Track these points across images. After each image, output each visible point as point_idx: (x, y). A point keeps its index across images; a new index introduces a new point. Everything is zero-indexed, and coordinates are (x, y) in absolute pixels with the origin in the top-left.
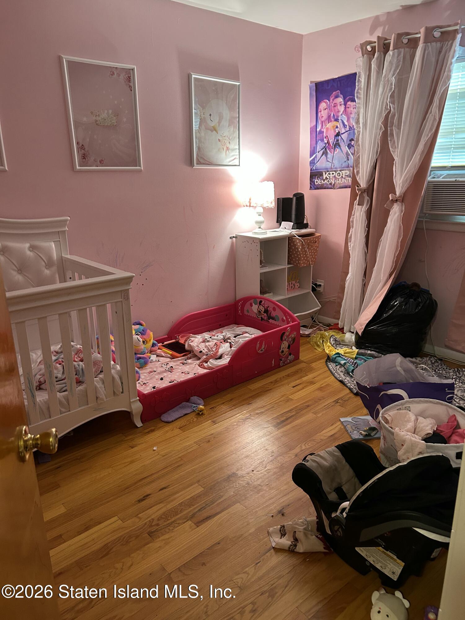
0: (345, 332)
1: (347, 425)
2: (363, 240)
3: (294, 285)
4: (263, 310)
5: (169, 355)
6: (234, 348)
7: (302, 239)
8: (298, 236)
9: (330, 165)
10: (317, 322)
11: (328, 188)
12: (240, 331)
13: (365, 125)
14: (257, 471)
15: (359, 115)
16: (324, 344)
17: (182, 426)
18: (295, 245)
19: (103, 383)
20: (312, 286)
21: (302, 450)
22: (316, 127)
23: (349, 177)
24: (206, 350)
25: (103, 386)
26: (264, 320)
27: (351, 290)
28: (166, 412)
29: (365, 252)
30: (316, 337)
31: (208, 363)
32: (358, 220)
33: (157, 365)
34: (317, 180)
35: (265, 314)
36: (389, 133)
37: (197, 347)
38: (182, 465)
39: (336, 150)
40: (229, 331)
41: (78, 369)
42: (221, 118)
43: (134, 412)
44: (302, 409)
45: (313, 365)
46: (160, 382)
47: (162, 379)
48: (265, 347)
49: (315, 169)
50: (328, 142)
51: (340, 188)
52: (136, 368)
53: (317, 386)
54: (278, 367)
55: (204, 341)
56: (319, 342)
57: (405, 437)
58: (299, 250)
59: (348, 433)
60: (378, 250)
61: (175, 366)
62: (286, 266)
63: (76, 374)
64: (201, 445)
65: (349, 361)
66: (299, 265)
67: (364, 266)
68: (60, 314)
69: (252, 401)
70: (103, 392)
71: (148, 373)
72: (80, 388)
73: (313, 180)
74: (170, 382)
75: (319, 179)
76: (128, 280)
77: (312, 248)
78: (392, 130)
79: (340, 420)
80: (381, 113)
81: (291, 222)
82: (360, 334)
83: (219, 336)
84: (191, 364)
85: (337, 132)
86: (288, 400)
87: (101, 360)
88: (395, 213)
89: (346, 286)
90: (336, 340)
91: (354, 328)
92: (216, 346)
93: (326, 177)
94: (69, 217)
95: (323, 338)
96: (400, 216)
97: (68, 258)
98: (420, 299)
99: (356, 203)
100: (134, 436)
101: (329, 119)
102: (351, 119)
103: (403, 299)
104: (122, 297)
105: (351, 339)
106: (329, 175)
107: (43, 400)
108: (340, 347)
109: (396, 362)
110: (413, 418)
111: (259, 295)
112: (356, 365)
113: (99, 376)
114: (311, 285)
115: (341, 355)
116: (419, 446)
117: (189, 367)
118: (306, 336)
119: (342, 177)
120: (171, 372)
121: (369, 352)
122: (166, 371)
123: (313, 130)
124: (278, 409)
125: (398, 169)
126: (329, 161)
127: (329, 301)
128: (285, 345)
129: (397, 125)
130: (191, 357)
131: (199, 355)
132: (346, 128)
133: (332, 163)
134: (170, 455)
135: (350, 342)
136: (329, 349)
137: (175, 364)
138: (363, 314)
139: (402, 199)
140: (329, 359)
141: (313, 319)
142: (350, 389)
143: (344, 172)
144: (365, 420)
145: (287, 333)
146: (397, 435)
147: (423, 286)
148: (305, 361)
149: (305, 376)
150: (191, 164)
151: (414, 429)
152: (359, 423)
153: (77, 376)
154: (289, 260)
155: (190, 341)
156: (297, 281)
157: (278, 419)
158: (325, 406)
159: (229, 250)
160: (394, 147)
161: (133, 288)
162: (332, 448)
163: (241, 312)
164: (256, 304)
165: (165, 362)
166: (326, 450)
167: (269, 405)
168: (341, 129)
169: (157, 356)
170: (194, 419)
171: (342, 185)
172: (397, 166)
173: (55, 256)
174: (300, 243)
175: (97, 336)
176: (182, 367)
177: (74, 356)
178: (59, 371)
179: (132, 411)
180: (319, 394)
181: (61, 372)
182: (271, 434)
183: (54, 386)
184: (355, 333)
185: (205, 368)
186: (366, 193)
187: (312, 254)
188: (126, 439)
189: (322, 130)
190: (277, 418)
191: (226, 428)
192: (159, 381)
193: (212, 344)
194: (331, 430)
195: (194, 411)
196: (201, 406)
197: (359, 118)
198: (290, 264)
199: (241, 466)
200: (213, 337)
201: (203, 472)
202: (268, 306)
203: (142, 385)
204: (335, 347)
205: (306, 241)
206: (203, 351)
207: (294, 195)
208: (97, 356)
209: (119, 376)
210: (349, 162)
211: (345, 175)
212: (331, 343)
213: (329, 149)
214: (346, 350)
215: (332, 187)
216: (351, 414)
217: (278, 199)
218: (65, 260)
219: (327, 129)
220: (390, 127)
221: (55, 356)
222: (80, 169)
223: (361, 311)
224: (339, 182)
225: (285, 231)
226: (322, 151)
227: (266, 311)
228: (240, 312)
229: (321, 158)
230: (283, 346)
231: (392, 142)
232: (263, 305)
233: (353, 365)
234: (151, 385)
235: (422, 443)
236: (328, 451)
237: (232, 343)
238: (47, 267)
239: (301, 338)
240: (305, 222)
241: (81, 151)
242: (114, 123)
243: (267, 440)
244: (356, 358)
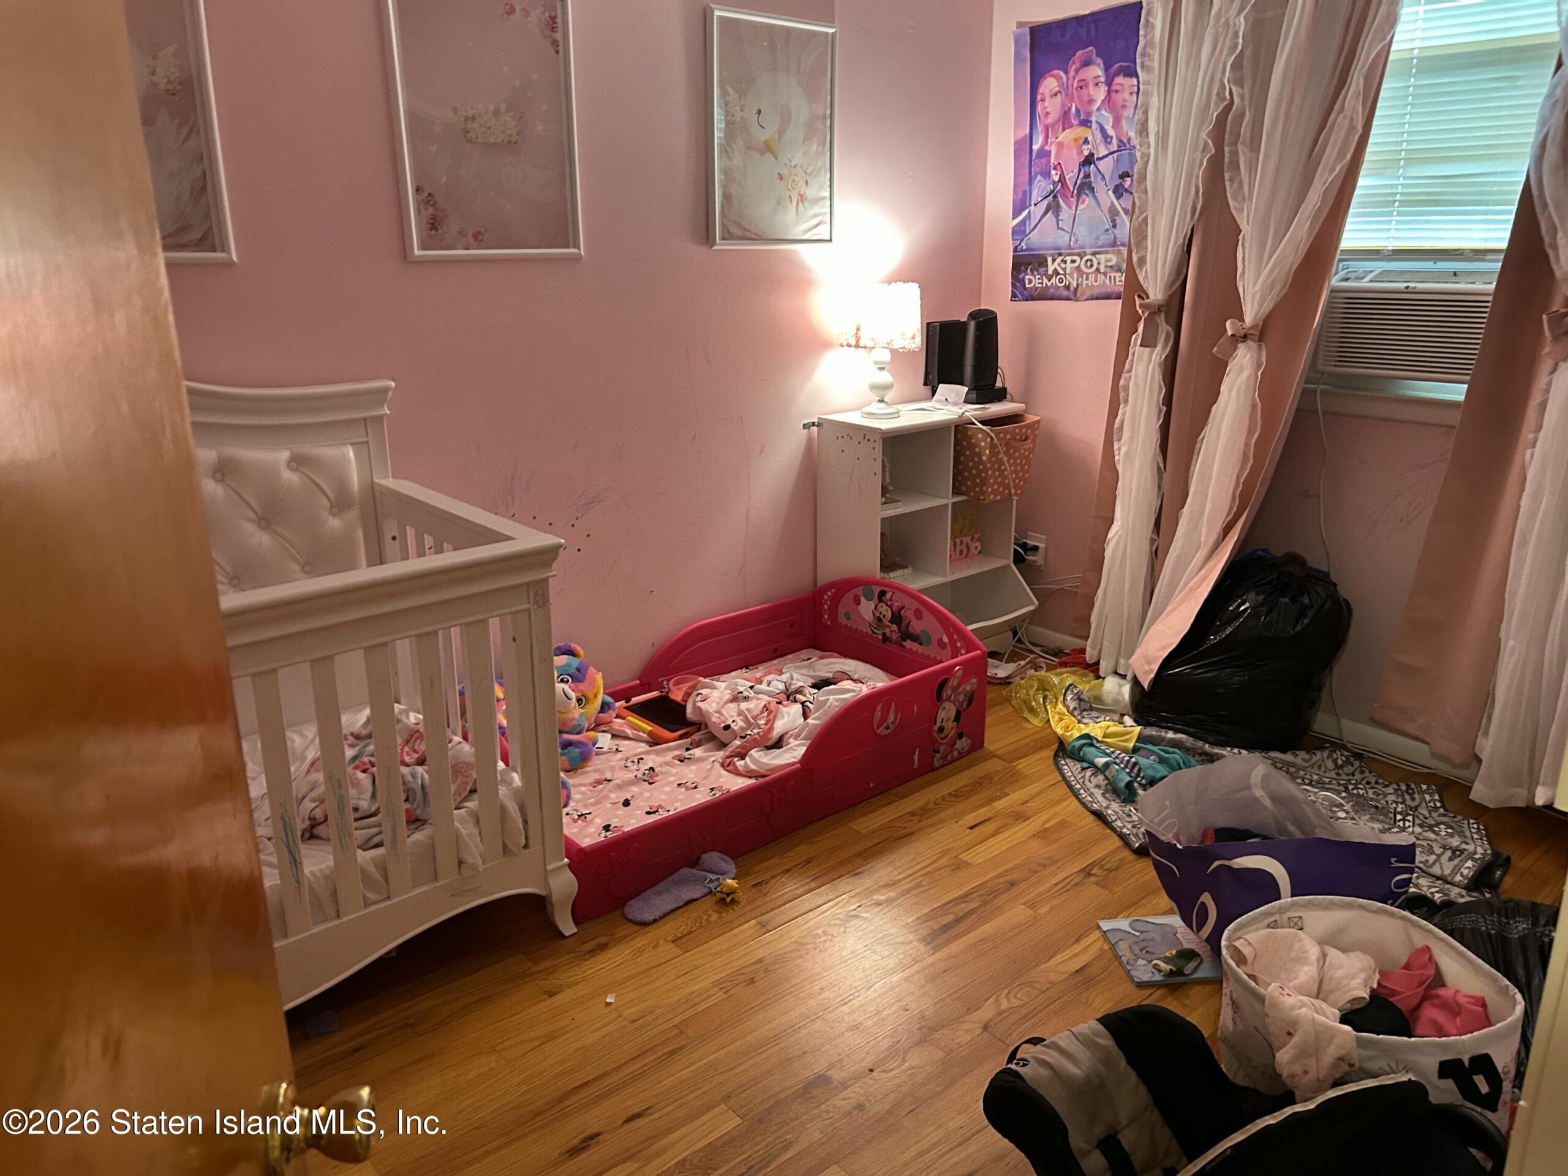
0: (1102, 674)
1: (1117, 942)
2: (1155, 437)
3: (967, 546)
4: (889, 615)
5: (645, 735)
6: (814, 719)
7: (992, 431)
8: (980, 422)
9: (1067, 238)
10: (1027, 643)
11: (1059, 298)
12: (826, 668)
13: (1163, 137)
14: (883, 1071)
15: (1146, 113)
16: (1048, 707)
17: (679, 935)
18: (974, 446)
19: (477, 822)
20: (1015, 549)
21: (1001, 1013)
22: (1031, 139)
23: (1117, 271)
24: (741, 723)
25: (476, 831)
26: (890, 641)
27: (1121, 564)
28: (639, 894)
29: (1159, 468)
30: (1026, 687)
31: (747, 759)
32: (1141, 384)
33: (613, 763)
34: (1032, 278)
35: (895, 627)
36: (1227, 160)
37: (717, 715)
38: (681, 1048)
39: (1084, 201)
40: (798, 668)
41: (412, 785)
42: (786, 118)
43: (555, 898)
44: (995, 893)
45: (1022, 765)
46: (622, 811)
47: (626, 803)
48: (896, 719)
49: (1025, 248)
50: (1062, 180)
51: (1092, 299)
52: (562, 774)
53: (1033, 825)
54: (928, 769)
55: (737, 698)
56: (1035, 700)
57: (1297, 1012)
58: (984, 458)
59: (1121, 963)
60: (1194, 462)
61: (661, 766)
62: (948, 500)
63: (407, 800)
64: (730, 993)
65: (1117, 758)
66: (982, 497)
67: (1155, 505)
68: (367, 649)
69: (863, 865)
70: (477, 846)
71: (590, 784)
72: (418, 836)
73: (1021, 276)
74: (648, 813)
75: (1035, 273)
76: (545, 556)
77: (1017, 454)
78: (1234, 154)
79: (1099, 927)
80: (1205, 110)
81: (962, 384)
82: (1146, 686)
83: (774, 683)
84: (701, 760)
85: (1086, 153)
86: (959, 866)
87: (473, 760)
88: (1241, 370)
89: (1108, 554)
90: (1080, 700)
91: (1128, 666)
92: (765, 714)
93: (1055, 269)
94: (393, 379)
95: (1045, 690)
96: (1253, 378)
97: (388, 488)
98: (1306, 596)
99: (1136, 339)
100: (556, 962)
101: (1065, 120)
102: (1124, 123)
103: (1261, 598)
104: (529, 600)
105: (1120, 693)
106: (1063, 266)
107: (321, 870)
108: (1091, 718)
109: (1250, 775)
110: (1314, 951)
111: (878, 575)
112: (1136, 769)
113: (468, 804)
114: (1013, 546)
115: (1095, 742)
116: (1337, 1041)
117: (697, 769)
118: (998, 681)
119: (1098, 270)
120: (650, 784)
121: (1170, 735)
122: (636, 781)
123: (1024, 147)
124: (932, 891)
125: (1249, 257)
126: (1063, 229)
127: (1057, 589)
128: (947, 713)
129: (1248, 140)
130: (700, 740)
131: (723, 736)
132: (1110, 143)
133: (1072, 233)
134: (649, 1018)
135: (1116, 702)
136: (1062, 724)
137: (660, 759)
138: (1152, 630)
139: (1261, 333)
140: (1063, 750)
141: (1015, 633)
142: (1122, 837)
143: (1102, 257)
144: (1167, 929)
145: (954, 682)
146: (1275, 1005)
147: (1315, 561)
148: (999, 753)
149: (998, 798)
150: (708, 239)
151: (1317, 984)
152: (1152, 935)
153: (408, 805)
154: (957, 484)
155: (699, 698)
156: (976, 536)
157: (933, 919)
158: (1056, 884)
159: (800, 458)
160: (1240, 198)
161: (557, 574)
162: (1090, 1026)
163: (830, 618)
164: (869, 600)
165: (635, 755)
166: (1073, 1029)
167: (908, 880)
168: (1096, 147)
169: (614, 736)
170: (710, 916)
171: (1096, 292)
172: (1247, 246)
173: (354, 480)
174: (986, 441)
175: (462, 685)
176: (680, 769)
177: (402, 750)
178: (363, 793)
179: (550, 896)
180: (1038, 849)
181: (369, 794)
182: (917, 962)
183: (350, 835)
184: (1128, 678)
185: (737, 773)
186: (1163, 315)
187: (1016, 467)
188: (535, 969)
189: (1047, 148)
190: (931, 916)
191: (795, 942)
192: (618, 809)
193: (757, 706)
194: (1077, 955)
195: (711, 892)
196: (729, 881)
197: (1146, 120)
198: (961, 494)
199: (840, 1054)
200: (758, 686)
201: (739, 1069)
202: (901, 604)
203: (575, 821)
204: (1079, 717)
205: (1002, 435)
206: (733, 725)
207: (970, 314)
208: (462, 749)
209: (518, 804)
210: (1116, 231)
211: (1106, 267)
212: (1067, 707)
213: (1064, 197)
214: (1109, 727)
215: (1071, 294)
216: (1127, 908)
217: (928, 324)
218: (381, 493)
219: (1060, 145)
220: (1230, 145)
221: (352, 746)
222: (422, 256)
223: (1146, 624)
224: (1089, 282)
225: (947, 410)
226: (1045, 203)
227: (897, 618)
228: (826, 617)
229: (1041, 219)
230: (942, 714)
231: (1235, 185)
232: (889, 603)
233: (1127, 770)
234: (598, 821)
235: (1348, 1032)
236: (1080, 1034)
237: (808, 703)
238: (335, 510)
239: (989, 688)
240: (999, 384)
241: (426, 209)
242: (511, 135)
243: (906, 979)
244: (1135, 750)
